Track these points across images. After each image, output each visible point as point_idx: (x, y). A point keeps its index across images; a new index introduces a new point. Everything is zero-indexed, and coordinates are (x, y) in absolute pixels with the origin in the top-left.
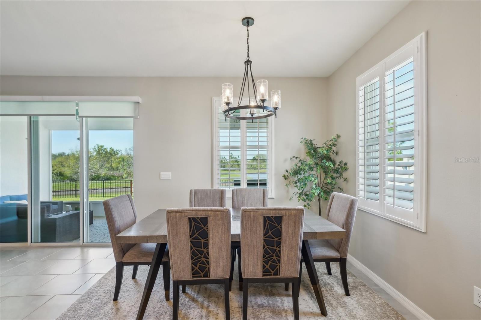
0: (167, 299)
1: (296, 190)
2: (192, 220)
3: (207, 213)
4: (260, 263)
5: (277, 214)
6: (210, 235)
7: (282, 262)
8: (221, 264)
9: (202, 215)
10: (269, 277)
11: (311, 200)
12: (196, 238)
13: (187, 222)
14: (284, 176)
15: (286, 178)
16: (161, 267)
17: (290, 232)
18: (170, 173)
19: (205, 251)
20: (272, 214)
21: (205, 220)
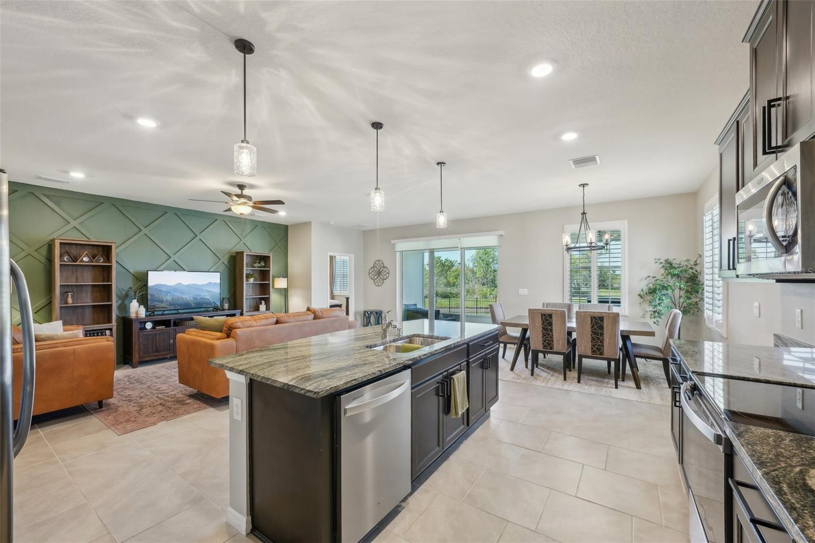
0: (527, 367)
1: (651, 309)
2: (543, 315)
3: (552, 312)
4: (589, 345)
5: (599, 315)
6: (553, 325)
7: (605, 346)
8: (561, 343)
9: (549, 312)
10: (595, 355)
11: (660, 318)
12: (545, 326)
13: (540, 315)
14: (639, 295)
15: (642, 297)
16: (523, 348)
17: (610, 327)
18: (526, 290)
19: (551, 334)
20: (596, 315)
21: (550, 316)
